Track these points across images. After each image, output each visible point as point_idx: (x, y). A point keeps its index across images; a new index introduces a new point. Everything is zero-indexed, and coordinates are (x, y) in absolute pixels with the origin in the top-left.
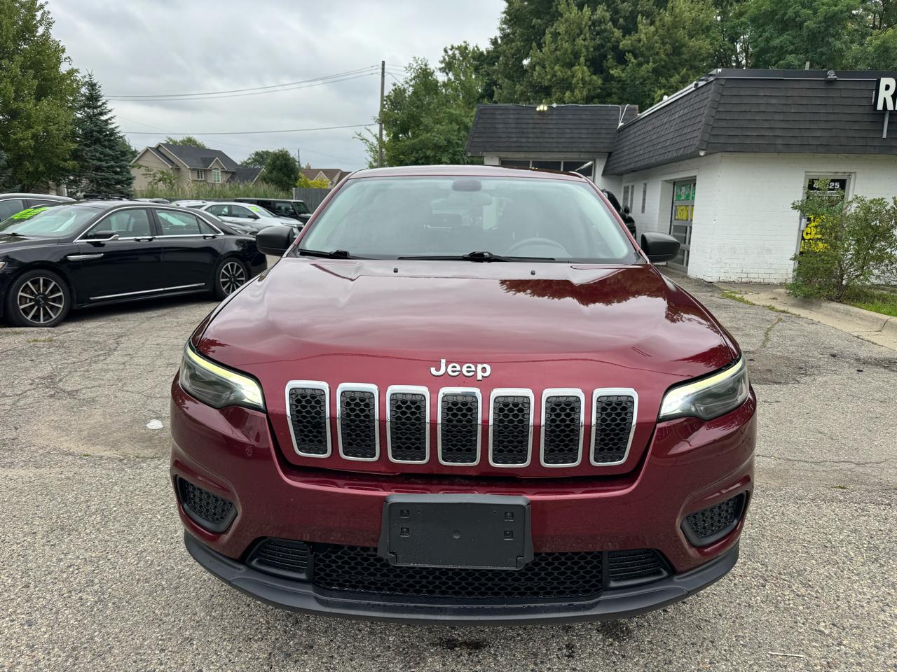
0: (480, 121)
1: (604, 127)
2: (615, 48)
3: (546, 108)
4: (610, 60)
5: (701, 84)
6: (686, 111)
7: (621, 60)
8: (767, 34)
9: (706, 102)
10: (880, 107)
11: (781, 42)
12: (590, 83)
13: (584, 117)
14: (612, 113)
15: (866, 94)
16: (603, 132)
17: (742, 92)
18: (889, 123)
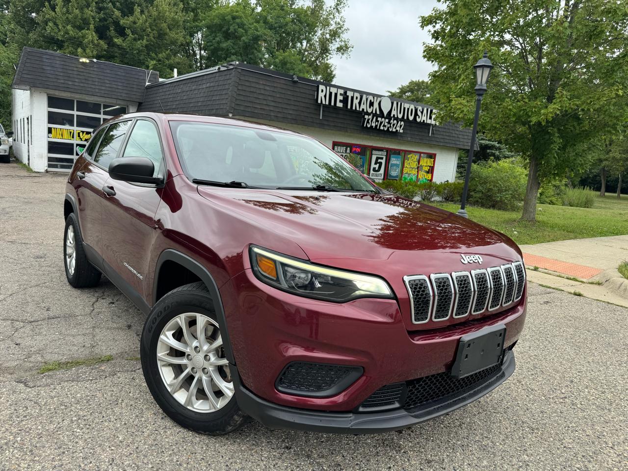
0: (28, 61)
1: (135, 83)
2: (116, 23)
3: (88, 61)
4: (112, 32)
5: (222, 69)
6: (212, 84)
7: (121, 32)
8: (217, 39)
10: (319, 101)
11: (227, 46)
13: (119, 73)
14: (141, 74)
15: (312, 93)
16: (135, 86)
17: (251, 80)
18: (323, 111)
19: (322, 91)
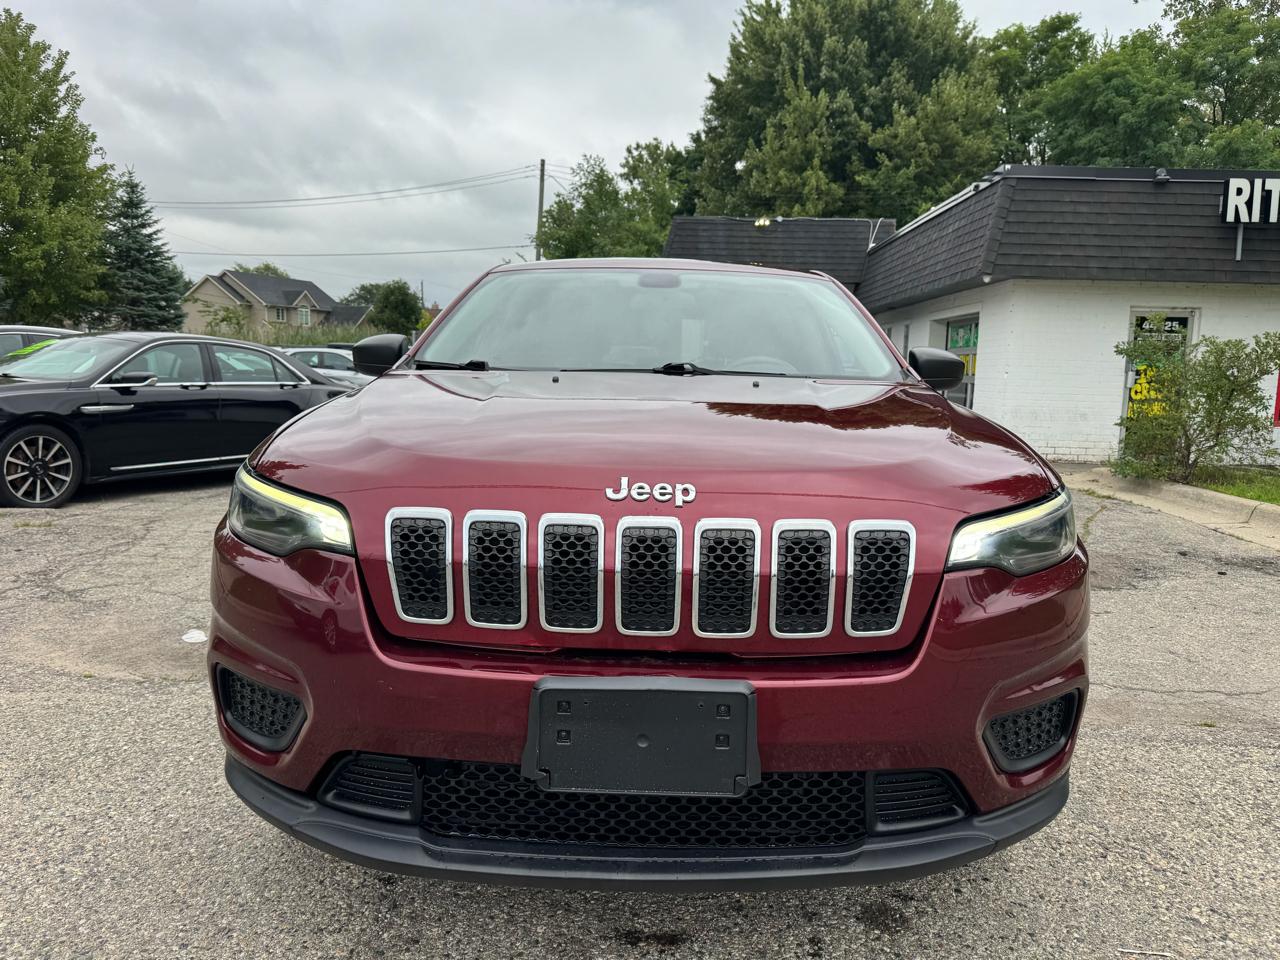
0: (677, 239)
1: (849, 248)
3: (767, 223)
4: (856, 161)
5: (983, 185)
6: (963, 222)
7: (871, 163)
8: (1069, 132)
9: (990, 210)
10: (1230, 218)
11: (1090, 141)
12: (828, 193)
13: (821, 235)
14: (860, 229)
15: (1212, 201)
16: (847, 255)
17: (1040, 197)
18: (1244, 240)
19: (1239, 192)
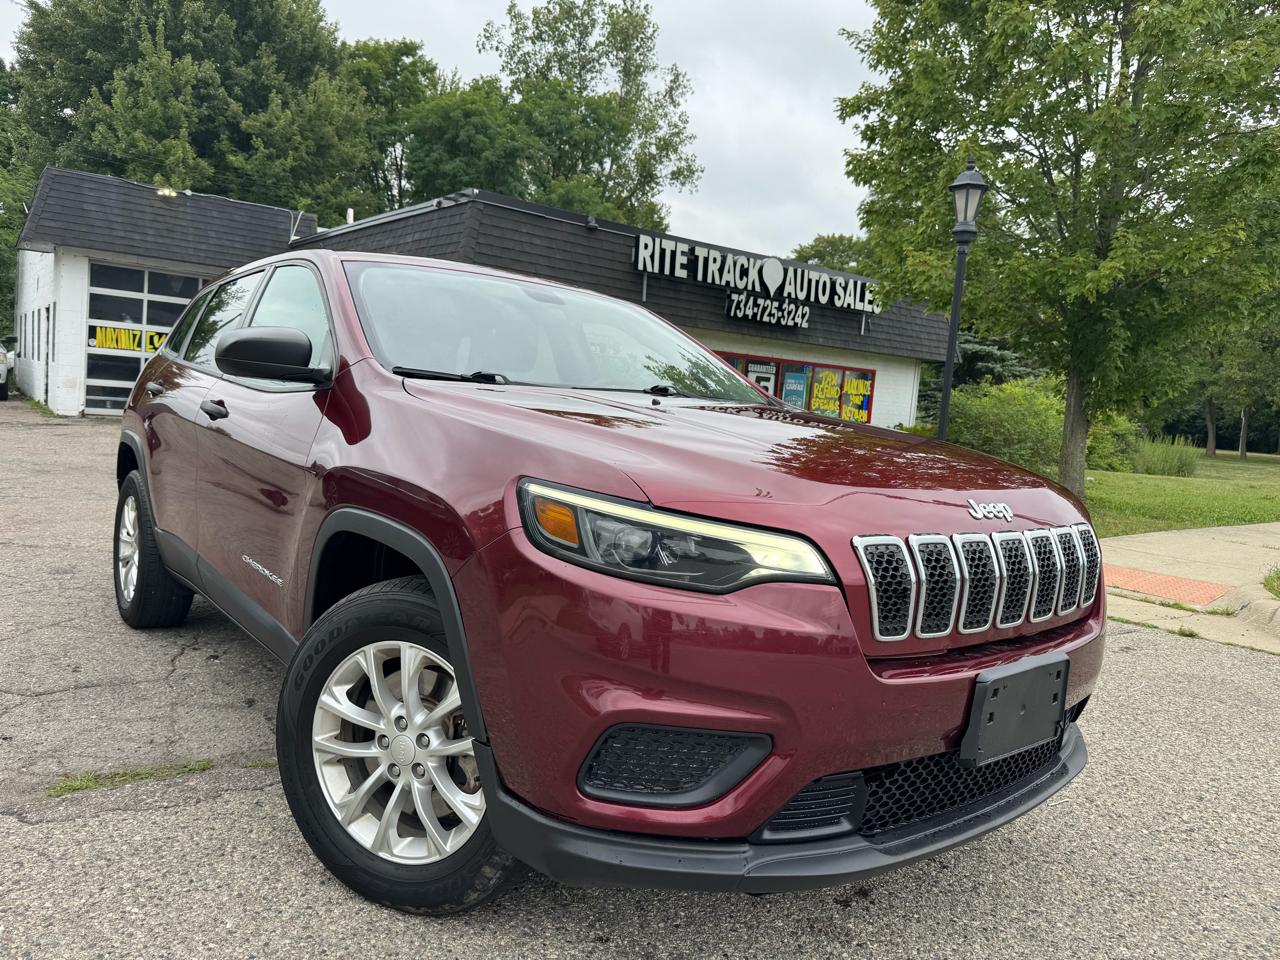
0: (53, 193)
1: (269, 237)
2: (233, 127)
3: (174, 194)
4: (224, 143)
5: (446, 204)
6: (425, 235)
7: (243, 143)
8: (435, 155)
9: (459, 228)
10: (641, 267)
12: (196, 167)
13: (237, 218)
14: (280, 219)
15: (626, 250)
16: (268, 243)
17: (503, 225)
18: (648, 285)
19: (646, 246)
